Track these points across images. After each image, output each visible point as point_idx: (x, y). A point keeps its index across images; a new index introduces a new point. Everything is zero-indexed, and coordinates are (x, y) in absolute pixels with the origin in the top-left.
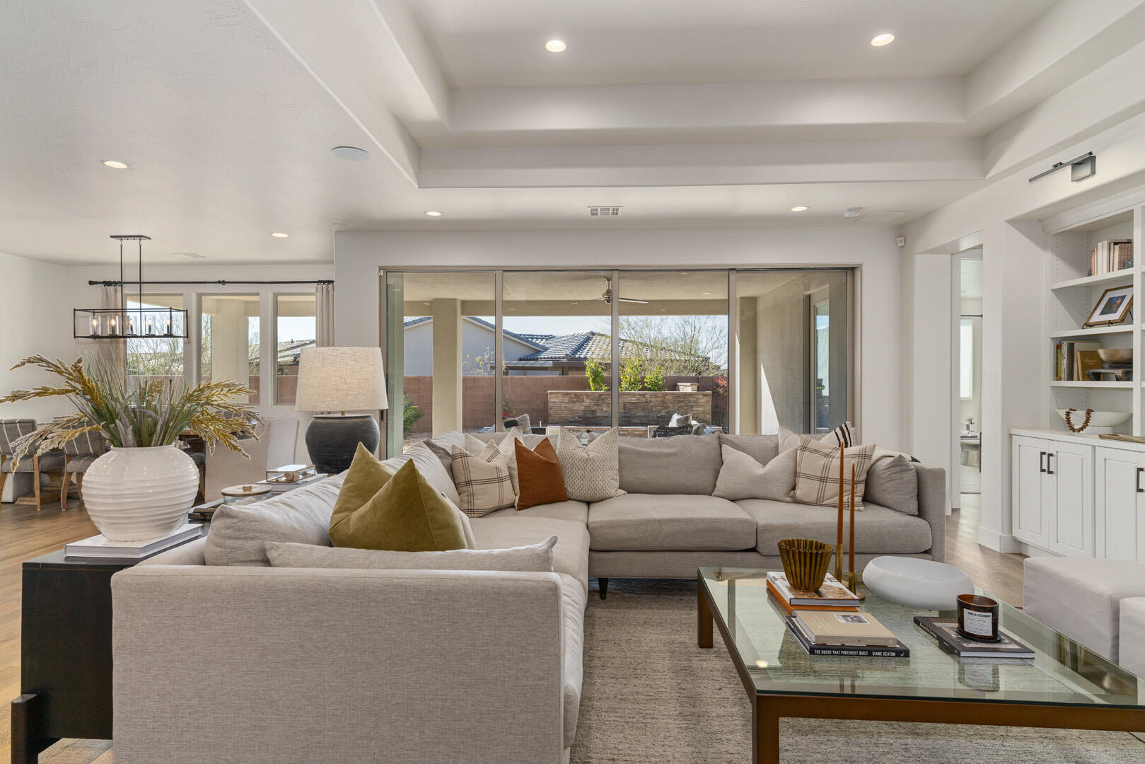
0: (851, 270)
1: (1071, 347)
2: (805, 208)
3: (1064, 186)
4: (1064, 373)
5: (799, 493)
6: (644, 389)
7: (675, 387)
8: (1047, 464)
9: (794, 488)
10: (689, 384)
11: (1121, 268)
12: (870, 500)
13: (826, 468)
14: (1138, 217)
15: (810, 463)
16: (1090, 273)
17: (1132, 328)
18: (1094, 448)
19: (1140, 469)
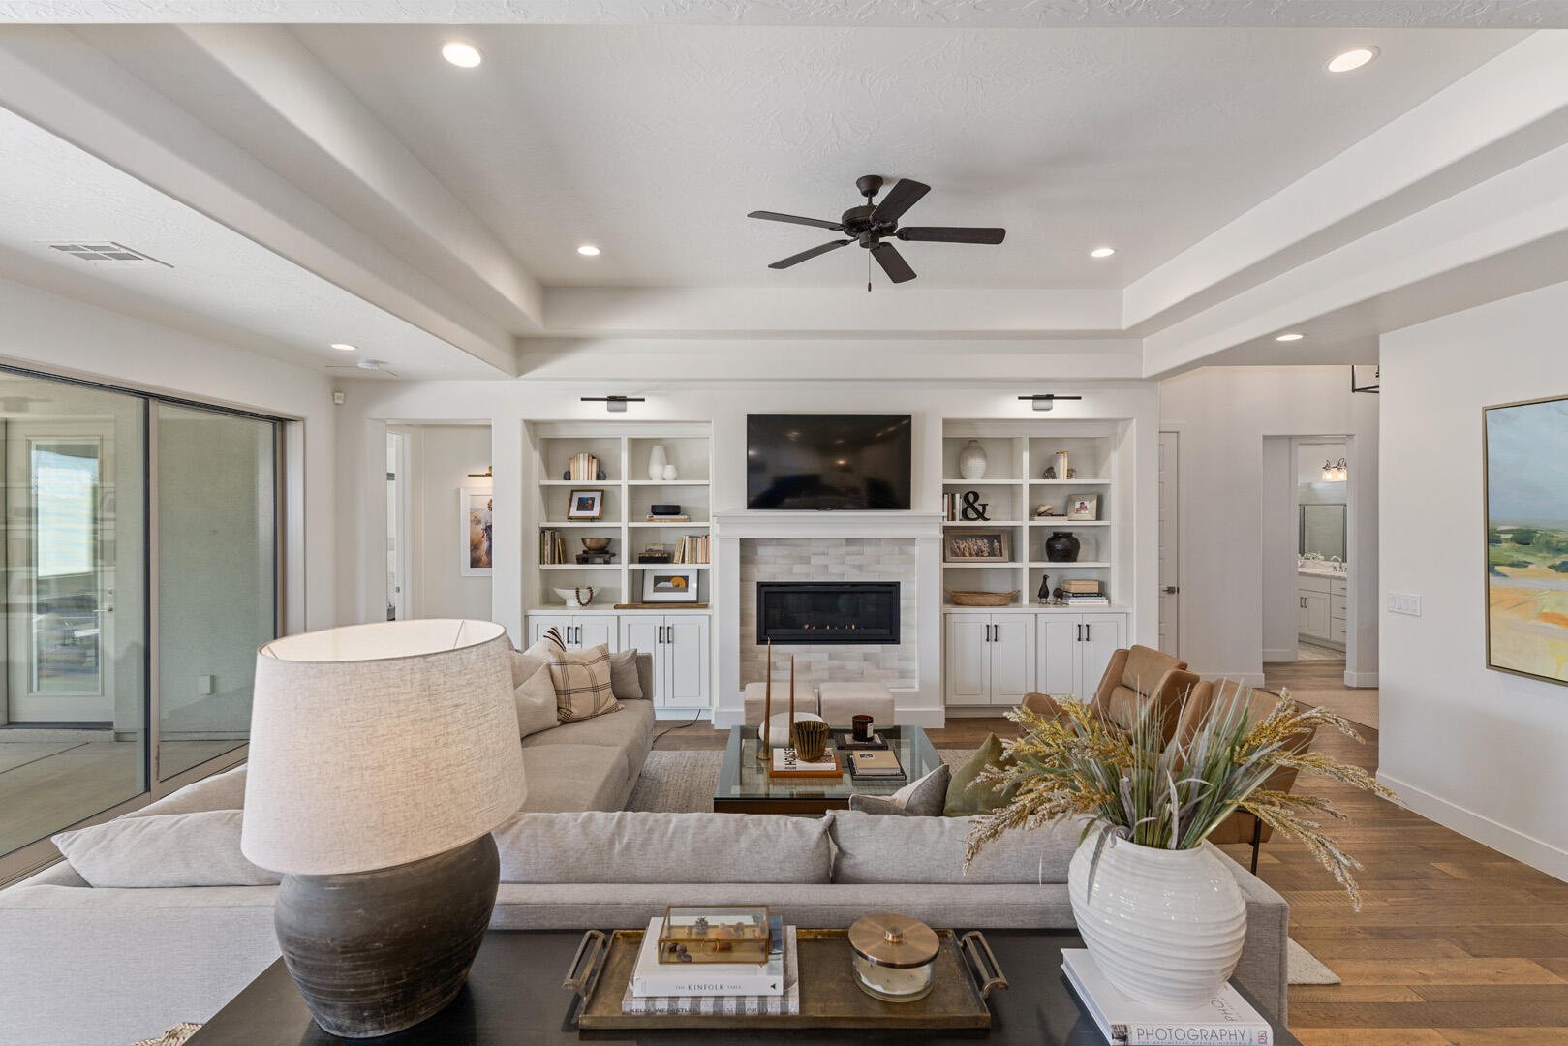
0: (280, 423)
1: (553, 536)
2: (352, 348)
4: (548, 557)
5: (574, 711)
8: (573, 635)
9: (559, 709)
11: (598, 478)
12: (619, 698)
13: (592, 676)
14: (625, 444)
15: (578, 677)
16: (567, 476)
17: (621, 525)
18: (618, 617)
19: (661, 628)
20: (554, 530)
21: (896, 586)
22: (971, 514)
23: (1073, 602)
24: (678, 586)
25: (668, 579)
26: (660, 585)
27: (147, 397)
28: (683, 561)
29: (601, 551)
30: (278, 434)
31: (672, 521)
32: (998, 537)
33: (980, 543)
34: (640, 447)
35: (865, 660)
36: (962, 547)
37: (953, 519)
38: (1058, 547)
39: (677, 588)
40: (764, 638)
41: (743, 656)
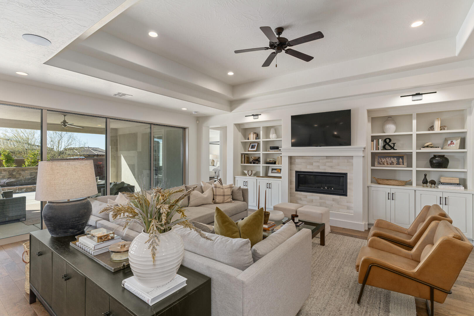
0: (184, 129)
2: (186, 109)
3: (251, 119)
4: (243, 162)
5: (216, 200)
8: (245, 184)
11: (256, 139)
12: (233, 199)
13: (224, 192)
14: (261, 129)
15: (219, 191)
16: (248, 139)
17: (261, 153)
18: (257, 179)
19: (267, 183)
20: (245, 154)
21: (345, 175)
22: (387, 146)
23: (441, 187)
24: (278, 171)
25: (275, 169)
26: (273, 171)
27: (151, 124)
28: (279, 164)
29: (257, 161)
30: (184, 131)
31: (275, 151)
32: (402, 157)
33: (392, 159)
34: (267, 129)
35: (333, 201)
36: (383, 161)
37: (378, 149)
38: (434, 161)
39: (278, 172)
40: (298, 189)
41: (291, 194)
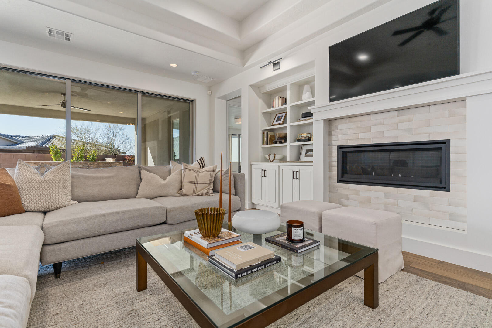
0: (191, 102)
1: (267, 133)
2: (176, 65)
3: (270, 72)
4: (265, 143)
5: (184, 191)
6: (86, 160)
7: (104, 160)
8: (264, 173)
9: (181, 189)
10: (112, 158)
11: (282, 105)
12: (215, 191)
13: (197, 177)
14: (288, 87)
16: (273, 107)
17: (289, 126)
18: (280, 166)
19: (294, 171)
20: (268, 130)
21: (446, 143)
25: (312, 151)
26: (308, 154)
29: (284, 139)
30: (190, 106)
40: (342, 179)
41: (329, 188)
